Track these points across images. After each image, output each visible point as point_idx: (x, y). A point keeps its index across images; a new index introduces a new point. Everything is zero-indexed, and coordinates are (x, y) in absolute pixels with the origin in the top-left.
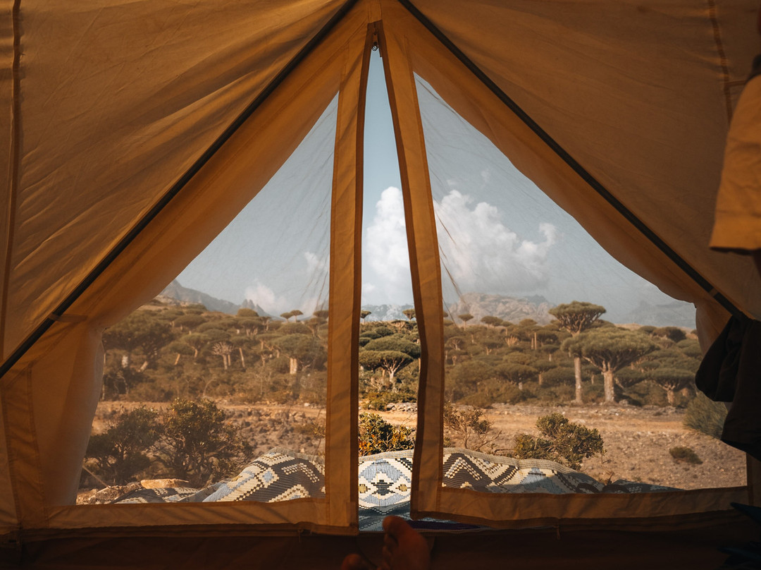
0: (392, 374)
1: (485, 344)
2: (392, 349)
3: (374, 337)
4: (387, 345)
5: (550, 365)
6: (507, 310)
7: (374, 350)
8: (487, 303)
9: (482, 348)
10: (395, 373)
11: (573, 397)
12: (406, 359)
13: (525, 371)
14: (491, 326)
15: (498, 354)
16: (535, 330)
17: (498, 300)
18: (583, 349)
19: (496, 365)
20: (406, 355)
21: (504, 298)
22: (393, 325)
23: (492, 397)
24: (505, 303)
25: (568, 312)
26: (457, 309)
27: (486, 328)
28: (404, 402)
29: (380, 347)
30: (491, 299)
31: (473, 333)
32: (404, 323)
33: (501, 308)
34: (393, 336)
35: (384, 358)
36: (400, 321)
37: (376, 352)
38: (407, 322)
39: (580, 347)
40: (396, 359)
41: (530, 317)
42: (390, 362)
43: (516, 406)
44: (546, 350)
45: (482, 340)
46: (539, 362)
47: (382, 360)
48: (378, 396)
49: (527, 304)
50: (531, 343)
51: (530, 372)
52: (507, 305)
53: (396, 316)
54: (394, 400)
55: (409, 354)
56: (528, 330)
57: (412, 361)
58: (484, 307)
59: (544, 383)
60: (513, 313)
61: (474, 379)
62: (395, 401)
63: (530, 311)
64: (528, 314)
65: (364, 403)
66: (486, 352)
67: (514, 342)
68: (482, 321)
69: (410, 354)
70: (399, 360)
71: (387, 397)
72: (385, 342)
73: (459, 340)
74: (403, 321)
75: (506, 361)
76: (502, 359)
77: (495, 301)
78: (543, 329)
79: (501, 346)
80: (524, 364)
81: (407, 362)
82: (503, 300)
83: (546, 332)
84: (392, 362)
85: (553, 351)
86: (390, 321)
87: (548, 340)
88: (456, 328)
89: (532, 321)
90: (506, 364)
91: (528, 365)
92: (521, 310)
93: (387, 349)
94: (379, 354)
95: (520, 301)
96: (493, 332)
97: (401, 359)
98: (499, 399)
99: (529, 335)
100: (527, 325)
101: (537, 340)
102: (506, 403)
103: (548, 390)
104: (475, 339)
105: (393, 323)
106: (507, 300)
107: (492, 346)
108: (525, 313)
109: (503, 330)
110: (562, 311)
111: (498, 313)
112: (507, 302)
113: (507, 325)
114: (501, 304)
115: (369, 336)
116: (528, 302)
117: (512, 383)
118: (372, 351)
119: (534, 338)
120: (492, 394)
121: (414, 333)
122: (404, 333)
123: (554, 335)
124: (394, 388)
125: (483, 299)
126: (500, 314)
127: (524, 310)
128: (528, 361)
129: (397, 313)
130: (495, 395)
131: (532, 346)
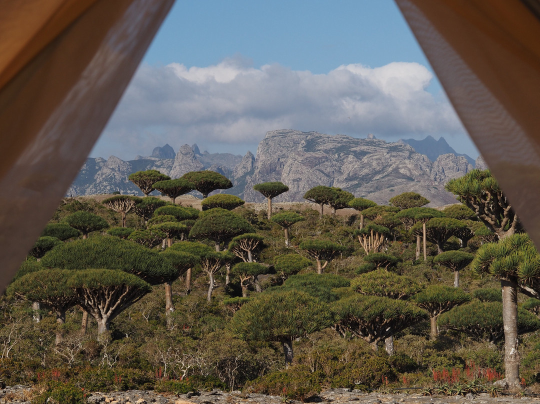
0: (104, 321)
1: (312, 250)
2: (102, 265)
3: (65, 236)
4: (93, 254)
5: (456, 295)
6: (365, 171)
7: (62, 266)
8: (318, 155)
9: (306, 260)
10: (109, 320)
11: (500, 372)
12: (135, 287)
13: (398, 313)
14: (328, 209)
15: (341, 271)
16: (424, 219)
17: (344, 148)
18: (521, 269)
19: (337, 298)
20: (133, 279)
21: (357, 143)
22: (108, 207)
23: (323, 376)
24: (359, 155)
25: (489, 189)
26: (253, 169)
27: (316, 213)
28: (125, 388)
29: (75, 261)
30: (330, 146)
31: (286, 226)
32: (132, 203)
33: (350, 165)
34: (105, 234)
35: (85, 286)
36: (123, 199)
37: (65, 271)
38: (138, 201)
39: (515, 265)
40: (112, 288)
41: (413, 188)
42: (98, 294)
43: (374, 393)
44: (447, 263)
45: (306, 240)
46: (432, 291)
47: (80, 291)
48: (68, 375)
49: (409, 158)
50: (414, 248)
51: (409, 315)
52: (365, 159)
53: (116, 185)
54: (104, 385)
55: (142, 276)
56: (408, 217)
57: (147, 291)
58: (313, 163)
59: (441, 336)
60: (377, 177)
61: (285, 331)
62: (105, 387)
63: (416, 173)
64: (410, 179)
65: (36, 392)
66: (315, 269)
67: (376, 244)
68: (308, 196)
69: (145, 275)
70: (117, 289)
71: (88, 377)
72: (88, 249)
73: (256, 239)
74: (129, 199)
75: (358, 289)
76: (349, 284)
77: (338, 150)
78: (441, 214)
79: (350, 252)
80: (396, 297)
81: (137, 293)
82: (358, 149)
83: (447, 222)
84: (103, 294)
85: (463, 264)
86: (100, 197)
87: (451, 239)
88: (251, 214)
89: (418, 197)
90: (356, 297)
91: (405, 298)
92: (396, 170)
93: (91, 264)
94: (73, 277)
95: (393, 149)
96: (332, 222)
97: (123, 287)
98: (337, 378)
99: (411, 229)
100: (405, 207)
101: (427, 239)
102: (352, 388)
103: (449, 352)
104: (291, 237)
105: (107, 202)
106: (364, 148)
107: (329, 253)
108: (404, 176)
109: (353, 218)
110: (476, 184)
111: (345, 176)
112: (364, 153)
113: (361, 206)
114: (351, 157)
115: (52, 232)
116: (411, 153)
117: (368, 339)
118: (58, 270)
119: (422, 234)
120: (321, 367)
121: (155, 226)
122: (132, 225)
123: (465, 228)
124: (106, 356)
125: (310, 145)
126: (349, 179)
127: (402, 171)
128: (406, 290)
129: (118, 176)
130: (327, 370)
131: (418, 254)
